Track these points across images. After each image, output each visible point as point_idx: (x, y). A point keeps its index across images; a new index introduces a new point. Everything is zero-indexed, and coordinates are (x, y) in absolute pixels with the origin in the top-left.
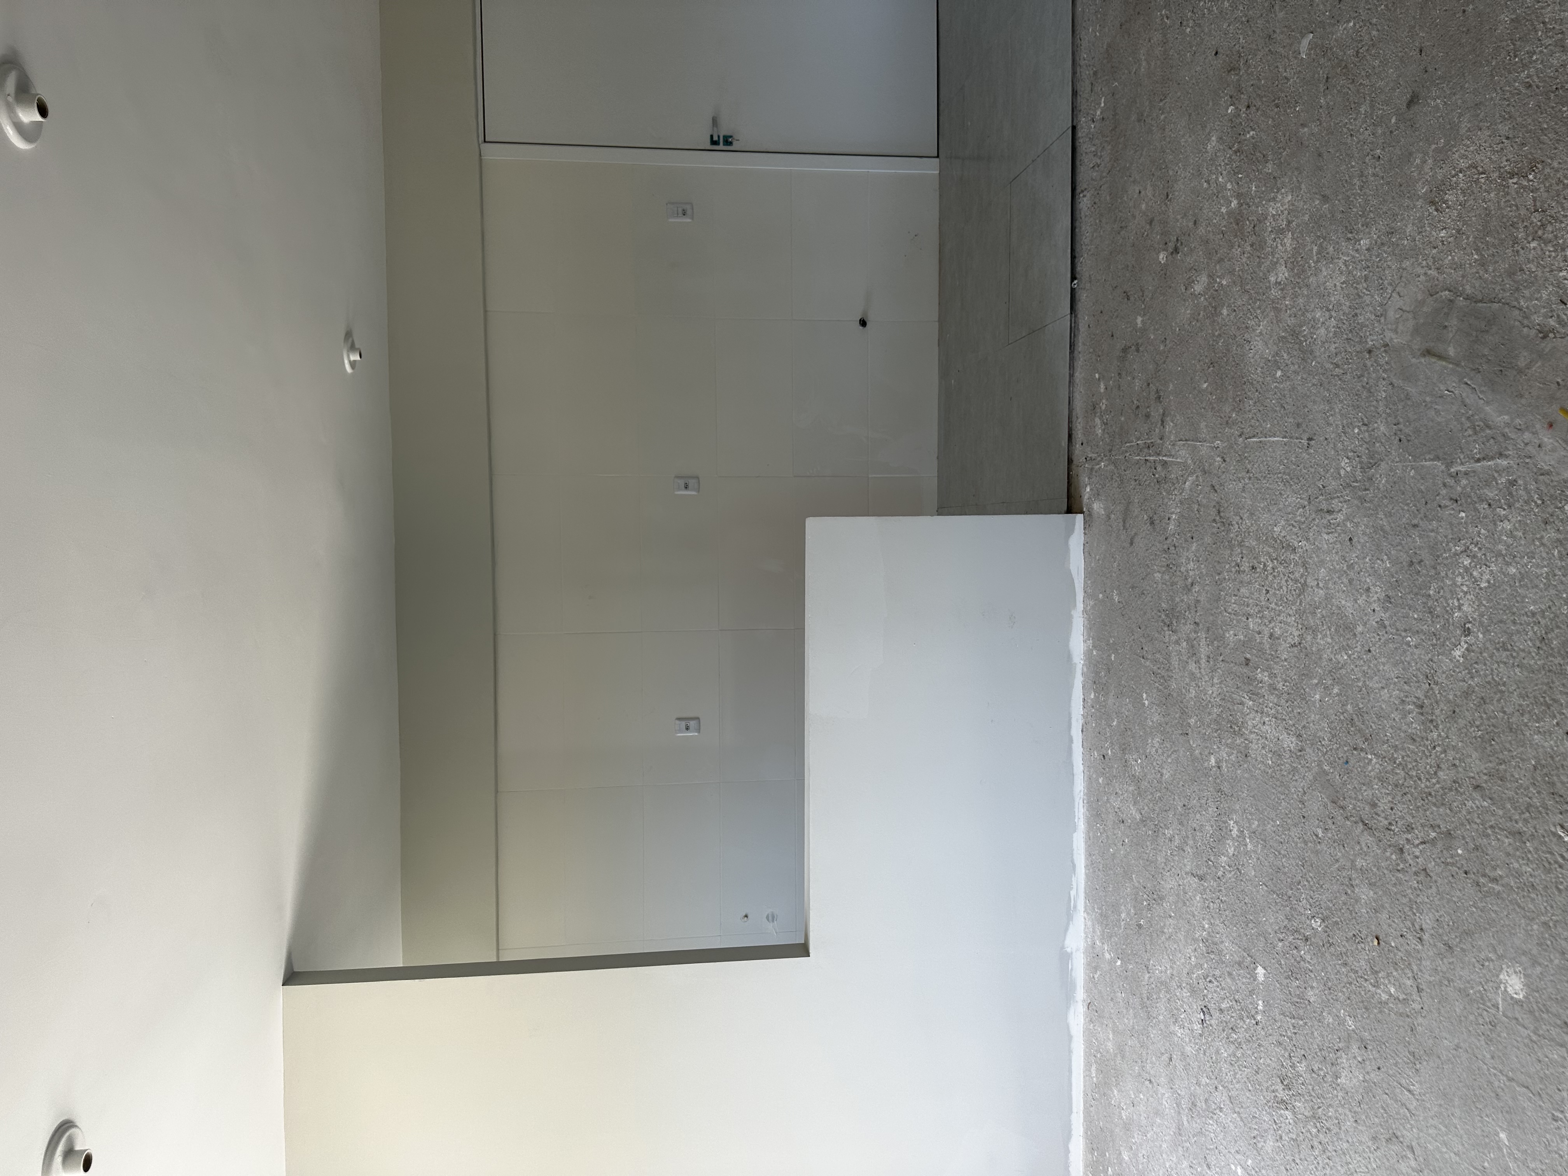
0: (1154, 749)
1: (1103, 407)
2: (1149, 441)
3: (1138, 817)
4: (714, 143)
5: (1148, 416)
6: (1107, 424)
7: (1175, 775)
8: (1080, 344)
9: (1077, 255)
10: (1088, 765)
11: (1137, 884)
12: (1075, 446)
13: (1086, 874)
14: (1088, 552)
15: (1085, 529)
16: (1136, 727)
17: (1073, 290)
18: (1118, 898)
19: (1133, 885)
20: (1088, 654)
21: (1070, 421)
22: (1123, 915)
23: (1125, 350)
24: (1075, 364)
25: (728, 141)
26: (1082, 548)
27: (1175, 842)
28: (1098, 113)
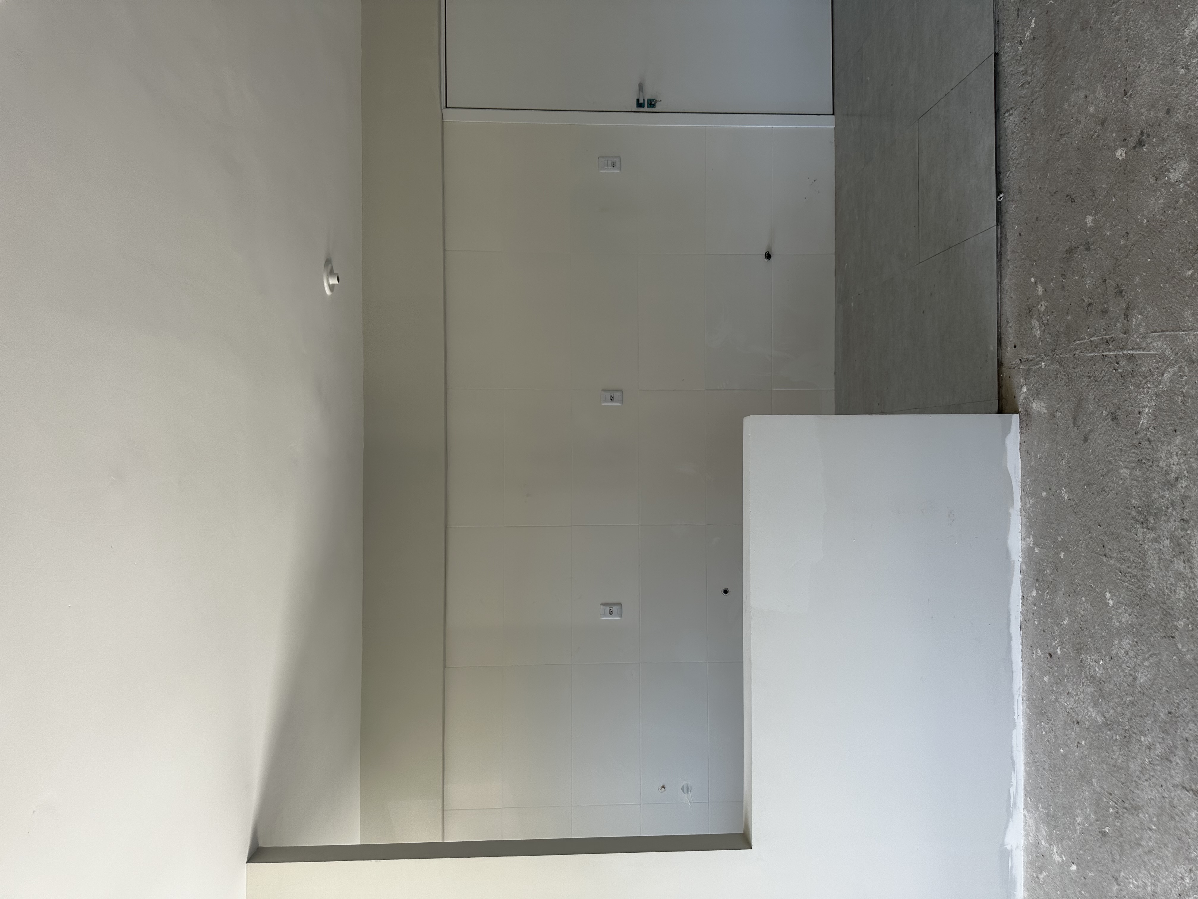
0: (1123, 651)
1: (1043, 309)
2: (1107, 337)
3: (1100, 719)
4: (640, 105)
5: (1105, 312)
6: (1048, 324)
7: (1155, 679)
8: (1009, 253)
9: (1002, 171)
10: (1029, 664)
11: (1099, 789)
12: (1006, 349)
13: (1026, 771)
14: (1026, 452)
15: (1021, 428)
16: (1096, 627)
17: (998, 204)
18: (1072, 800)
19: (1094, 790)
20: (1028, 553)
21: (999, 326)
22: (1079, 820)
23: (1070, 251)
24: (1003, 272)
25: (652, 104)
26: (1019, 447)
27: (1155, 749)
28: (1028, 34)
